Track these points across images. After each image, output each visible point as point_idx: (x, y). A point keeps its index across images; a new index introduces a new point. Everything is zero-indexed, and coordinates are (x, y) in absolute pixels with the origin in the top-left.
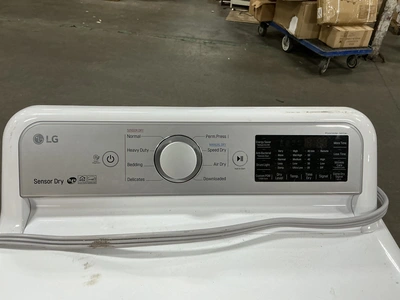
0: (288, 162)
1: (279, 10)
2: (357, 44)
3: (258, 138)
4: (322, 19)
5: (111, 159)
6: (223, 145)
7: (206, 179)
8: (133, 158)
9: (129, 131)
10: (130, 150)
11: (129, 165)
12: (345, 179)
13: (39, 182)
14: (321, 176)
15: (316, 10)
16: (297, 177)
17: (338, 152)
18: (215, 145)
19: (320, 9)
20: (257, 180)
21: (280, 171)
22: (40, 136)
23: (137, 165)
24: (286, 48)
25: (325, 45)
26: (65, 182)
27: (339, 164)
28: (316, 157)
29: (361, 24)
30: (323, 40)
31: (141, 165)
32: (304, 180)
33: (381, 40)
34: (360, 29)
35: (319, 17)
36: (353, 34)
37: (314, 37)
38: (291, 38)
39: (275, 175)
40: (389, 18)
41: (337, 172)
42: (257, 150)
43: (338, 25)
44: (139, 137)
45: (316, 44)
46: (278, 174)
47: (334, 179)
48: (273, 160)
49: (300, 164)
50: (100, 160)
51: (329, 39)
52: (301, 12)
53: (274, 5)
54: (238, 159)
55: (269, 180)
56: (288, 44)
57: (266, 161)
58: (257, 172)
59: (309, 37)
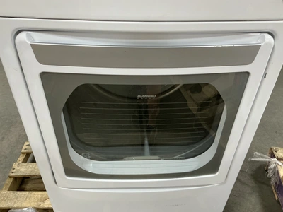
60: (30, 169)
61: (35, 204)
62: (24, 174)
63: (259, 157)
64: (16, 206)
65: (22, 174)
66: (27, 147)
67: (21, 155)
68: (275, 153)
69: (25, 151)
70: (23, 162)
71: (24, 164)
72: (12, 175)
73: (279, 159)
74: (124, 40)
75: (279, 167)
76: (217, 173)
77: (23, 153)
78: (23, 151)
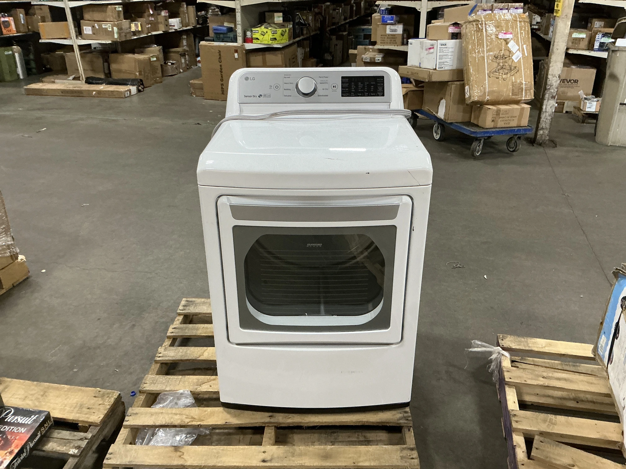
0: (357, 89)
1: (427, 96)
2: (514, 124)
3: (342, 78)
4: (470, 97)
5: (277, 87)
6: (326, 81)
7: (319, 96)
8: (287, 86)
9: (285, 75)
10: (285, 83)
11: (285, 89)
12: (383, 95)
13: (246, 96)
14: (372, 94)
15: (464, 89)
16: (360, 94)
17: (380, 83)
18: (322, 81)
19: (467, 87)
20: (342, 96)
21: (353, 92)
22: (248, 78)
23: (288, 89)
24: (437, 137)
25: (477, 126)
26: (258, 97)
27: (380, 89)
28: (369, 86)
29: (517, 102)
30: (475, 122)
31: (290, 90)
32: (364, 96)
33: (548, 122)
34: (516, 106)
35: (467, 96)
36: (506, 111)
37: (467, 120)
38: (442, 123)
39: (350, 94)
40: (553, 97)
41: (379, 92)
42: (342, 83)
43: (488, 103)
44: (289, 78)
45: (468, 126)
46: (352, 93)
47: (378, 96)
48: (350, 87)
49: (362, 89)
50: (272, 87)
51: (480, 119)
52: (448, 93)
53: (423, 91)
54: (334, 87)
55: (348, 96)
56: (439, 132)
57: (347, 88)
58: (342, 93)
59: (460, 120)
60: (180, 354)
61: (192, 388)
62: (174, 359)
63: (478, 346)
64: (168, 389)
65: (171, 359)
66: (173, 330)
67: (167, 340)
68: (500, 341)
69: (172, 334)
70: (170, 346)
71: (172, 348)
72: (158, 359)
73: (504, 349)
74: (298, 202)
75: (503, 358)
76: (389, 329)
77: (169, 337)
78: (169, 334)
